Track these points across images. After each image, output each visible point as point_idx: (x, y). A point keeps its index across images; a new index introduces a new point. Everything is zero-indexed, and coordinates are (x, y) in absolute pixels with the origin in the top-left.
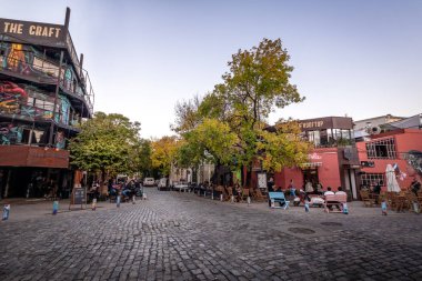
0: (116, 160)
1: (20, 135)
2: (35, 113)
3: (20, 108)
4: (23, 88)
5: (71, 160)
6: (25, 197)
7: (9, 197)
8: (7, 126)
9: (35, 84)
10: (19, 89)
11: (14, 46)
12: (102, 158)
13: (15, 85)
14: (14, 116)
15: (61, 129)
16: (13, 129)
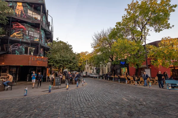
0: (70, 62)
1: (24, 50)
2: (30, 38)
3: (23, 36)
4: (24, 25)
5: (49, 62)
6: (26, 81)
7: (19, 81)
8: (17, 45)
9: (29, 23)
10: (22, 26)
11: (18, 3)
12: (63, 61)
13: (20, 24)
14: (21, 40)
15: (42, 47)
16: (21, 47)
